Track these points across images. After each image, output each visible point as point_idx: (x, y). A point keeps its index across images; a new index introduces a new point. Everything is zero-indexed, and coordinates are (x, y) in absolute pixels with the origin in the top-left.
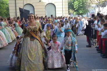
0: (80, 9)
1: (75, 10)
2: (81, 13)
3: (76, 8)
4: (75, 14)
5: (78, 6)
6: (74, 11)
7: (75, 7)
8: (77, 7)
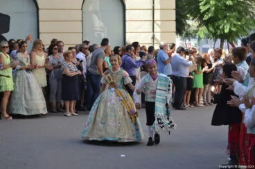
0: (225, 17)
1: (206, 18)
2: (227, 31)
3: (208, 10)
4: (202, 36)
5: (215, 5)
6: (200, 25)
7: (203, 9)
8: (213, 8)
